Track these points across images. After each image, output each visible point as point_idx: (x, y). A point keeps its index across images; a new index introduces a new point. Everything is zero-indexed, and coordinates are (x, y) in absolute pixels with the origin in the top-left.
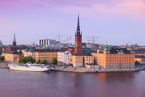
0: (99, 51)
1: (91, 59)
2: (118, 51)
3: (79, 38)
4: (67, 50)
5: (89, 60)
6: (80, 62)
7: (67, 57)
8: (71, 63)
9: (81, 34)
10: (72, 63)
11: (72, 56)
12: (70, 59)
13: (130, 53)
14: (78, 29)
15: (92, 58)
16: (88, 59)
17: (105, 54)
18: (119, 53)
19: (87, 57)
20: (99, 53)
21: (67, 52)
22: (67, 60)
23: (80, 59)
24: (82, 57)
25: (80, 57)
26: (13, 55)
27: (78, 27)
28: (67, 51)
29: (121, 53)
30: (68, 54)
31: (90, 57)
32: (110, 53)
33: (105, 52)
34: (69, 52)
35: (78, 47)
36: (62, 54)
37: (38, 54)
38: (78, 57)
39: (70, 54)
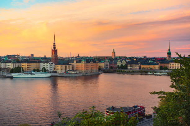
0: (76, 62)
5: (70, 68)
7: (51, 67)
9: (56, 49)
10: (56, 71)
11: (56, 65)
12: (54, 68)
13: (96, 62)
14: (54, 46)
17: (83, 64)
18: (91, 62)
20: (76, 63)
21: (51, 62)
22: (51, 69)
24: (65, 66)
27: (54, 43)
30: (52, 64)
33: (84, 62)
34: (52, 63)
35: (55, 59)
36: (47, 65)
37: (26, 65)
38: (62, 66)
39: (54, 64)
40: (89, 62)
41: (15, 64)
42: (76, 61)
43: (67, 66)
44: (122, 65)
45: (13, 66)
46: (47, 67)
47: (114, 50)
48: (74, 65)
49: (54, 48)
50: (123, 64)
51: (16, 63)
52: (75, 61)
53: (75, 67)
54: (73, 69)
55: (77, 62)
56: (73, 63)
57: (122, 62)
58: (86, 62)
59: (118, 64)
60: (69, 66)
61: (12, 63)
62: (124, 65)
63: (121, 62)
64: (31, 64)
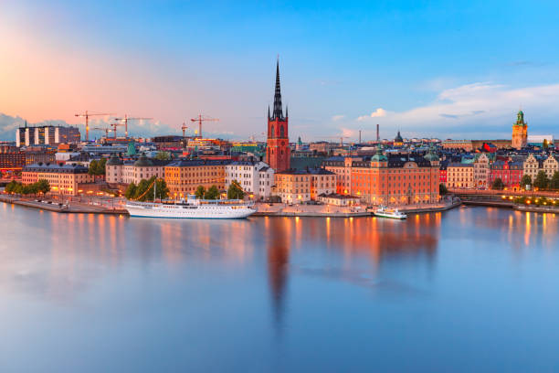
0: (353, 162)
1: (330, 182)
2: (403, 159)
3: (282, 126)
4: (261, 160)
5: (327, 185)
6: (305, 191)
7: (263, 180)
8: (274, 194)
9: (285, 116)
10: (278, 194)
11: (279, 176)
12: (270, 185)
13: (430, 166)
14: (278, 102)
15: (333, 179)
16: (325, 182)
17: (377, 170)
18: (407, 166)
19: (322, 179)
20: (350, 165)
21: (262, 165)
22: (263, 187)
23: (304, 184)
24: (309, 177)
25: (304, 177)
26: (73, 175)
27: (278, 96)
28: (261, 163)
29: (411, 166)
30: (264, 169)
31: (327, 179)
32: (389, 167)
33: (378, 164)
34: (266, 166)
35: (280, 152)
36: (248, 172)
37: (179, 172)
38: (299, 177)
39: (271, 171)
40: (402, 165)
41: (144, 169)
42: (351, 160)
43: (319, 177)
44: (542, 176)
45: (139, 176)
46: (248, 180)
47: (522, 115)
48: (347, 174)
49: (278, 112)
50: (548, 173)
51: (150, 165)
52: (348, 162)
53: (349, 182)
54: (339, 190)
55: (354, 164)
56: (342, 169)
57: (546, 163)
58: (386, 164)
59: (525, 173)
60: (325, 176)
61: (139, 165)
62: (550, 174)
63: (541, 162)
64: (195, 171)
